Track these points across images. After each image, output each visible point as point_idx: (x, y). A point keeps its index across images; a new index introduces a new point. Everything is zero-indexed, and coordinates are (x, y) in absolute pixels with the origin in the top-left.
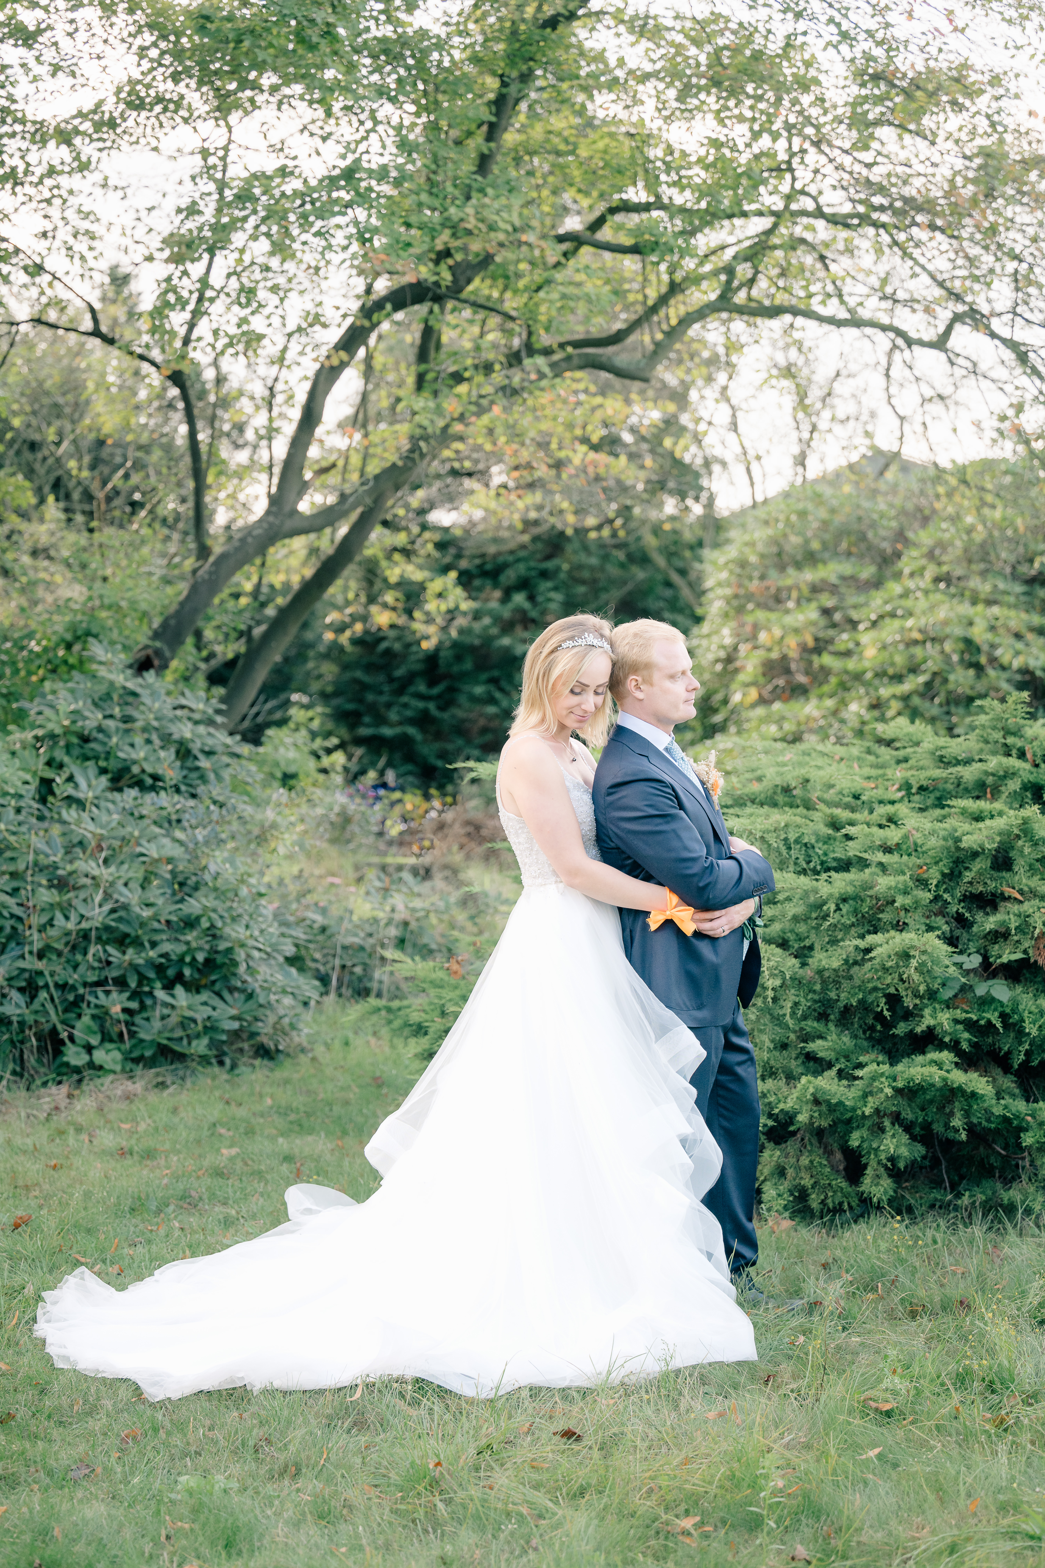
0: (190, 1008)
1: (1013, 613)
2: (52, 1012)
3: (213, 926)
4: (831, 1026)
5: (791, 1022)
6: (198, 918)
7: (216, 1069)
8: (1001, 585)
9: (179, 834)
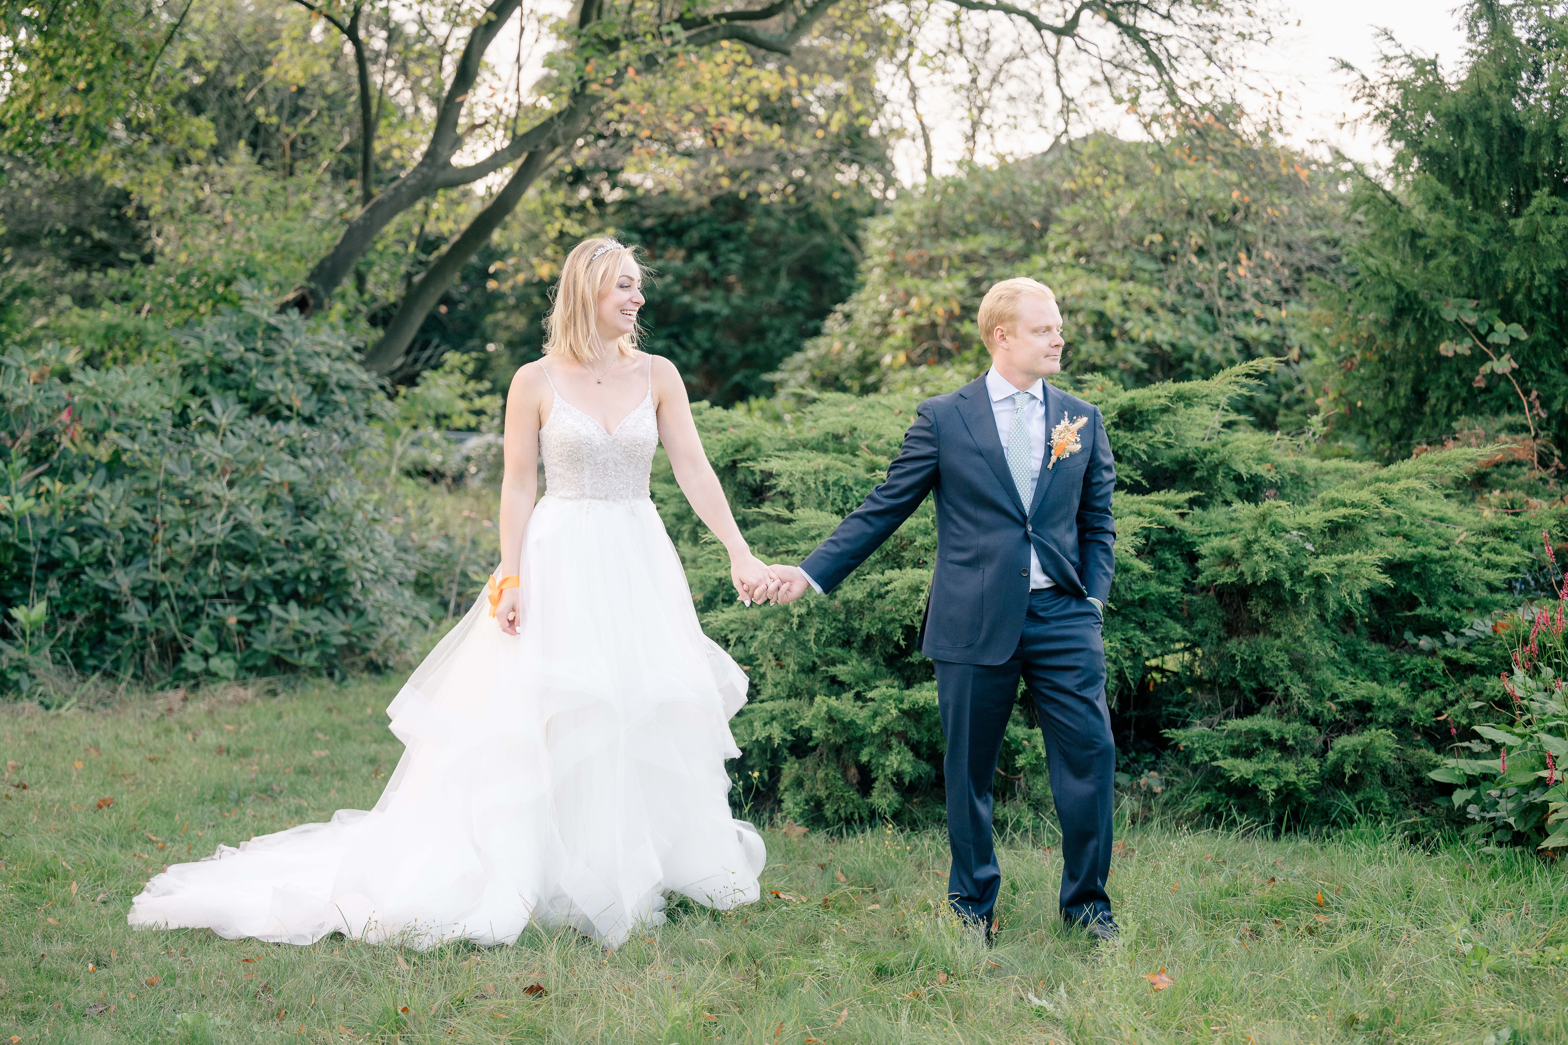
0: (301, 622)
1: (1145, 289)
2: (172, 621)
3: (326, 548)
4: (854, 654)
5: (815, 649)
6: (314, 540)
7: (325, 680)
8: (1139, 263)
9: (305, 461)
